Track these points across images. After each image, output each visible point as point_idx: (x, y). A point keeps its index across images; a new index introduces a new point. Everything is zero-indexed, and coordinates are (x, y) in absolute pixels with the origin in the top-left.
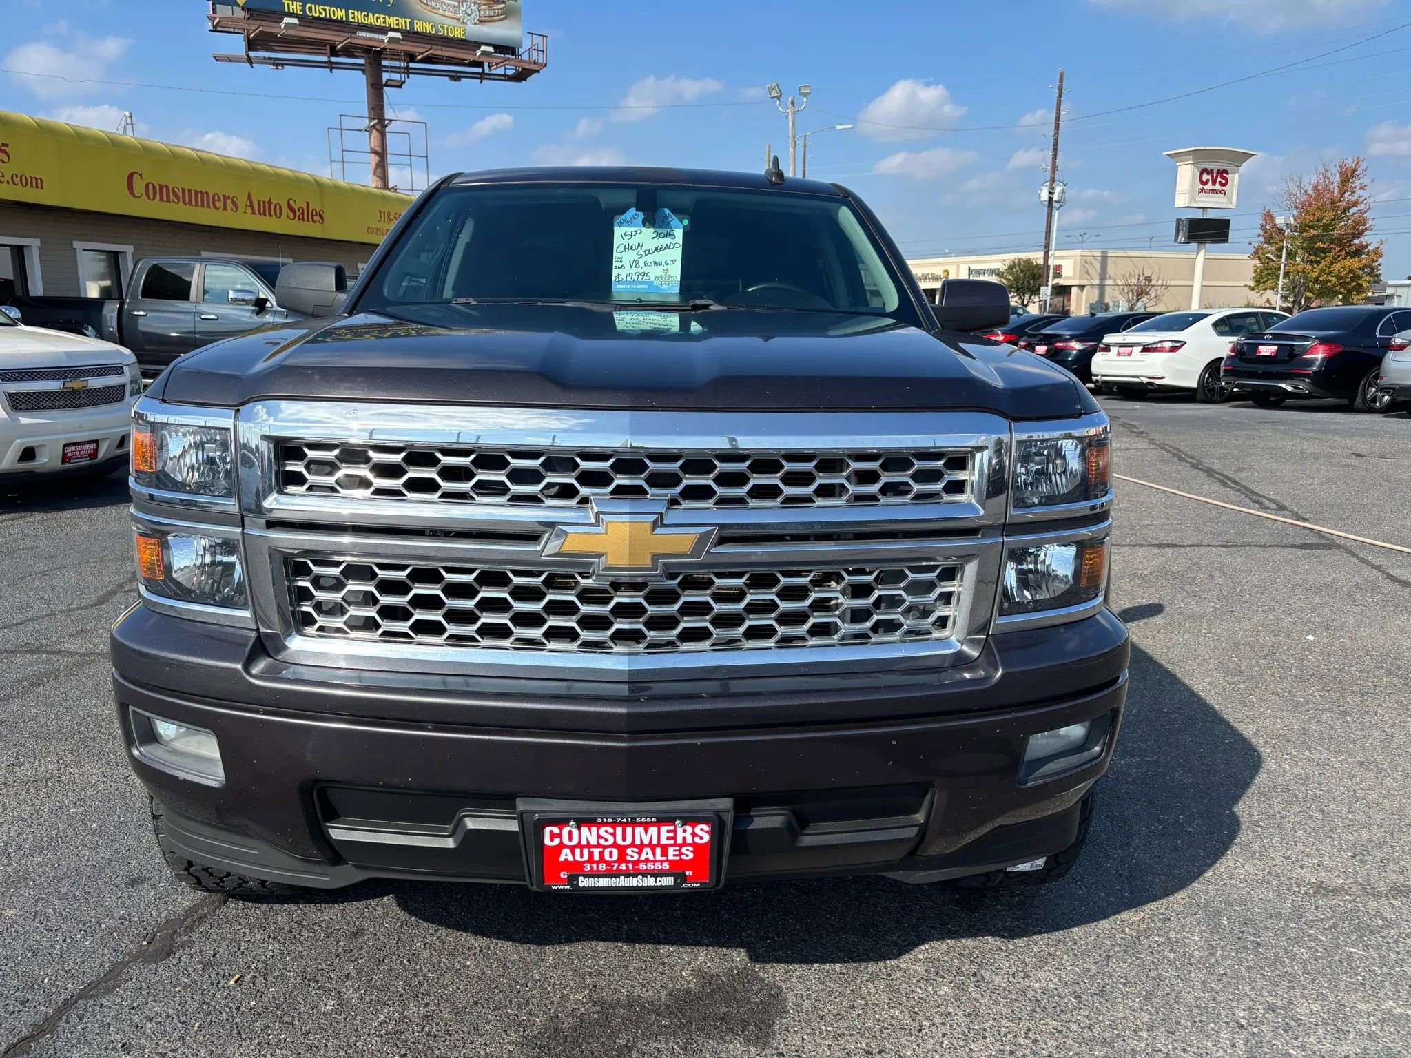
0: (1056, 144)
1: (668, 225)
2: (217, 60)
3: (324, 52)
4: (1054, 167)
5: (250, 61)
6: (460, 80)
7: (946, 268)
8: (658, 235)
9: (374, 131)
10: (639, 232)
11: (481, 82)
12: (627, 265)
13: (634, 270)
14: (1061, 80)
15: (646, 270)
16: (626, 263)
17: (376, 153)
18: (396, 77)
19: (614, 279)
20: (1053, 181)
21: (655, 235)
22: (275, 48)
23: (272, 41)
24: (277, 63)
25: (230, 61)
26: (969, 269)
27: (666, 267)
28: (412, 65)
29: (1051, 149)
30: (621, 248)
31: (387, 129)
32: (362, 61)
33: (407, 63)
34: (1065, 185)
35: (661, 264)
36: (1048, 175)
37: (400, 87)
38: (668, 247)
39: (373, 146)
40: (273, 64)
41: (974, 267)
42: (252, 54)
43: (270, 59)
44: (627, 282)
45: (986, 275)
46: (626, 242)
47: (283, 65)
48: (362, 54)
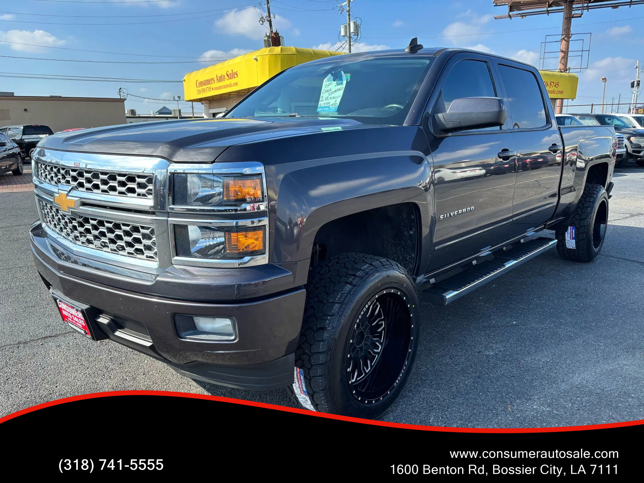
1: (342, 79)
2: (496, 19)
3: (545, 6)
5: (510, 17)
6: (618, 8)
9: (564, 41)
10: (331, 83)
11: (630, 7)
13: (326, 102)
15: (330, 101)
16: (324, 99)
17: (562, 51)
18: (580, 12)
19: (319, 105)
21: (336, 84)
22: (522, 8)
23: (521, 6)
24: (523, 15)
25: (502, 18)
27: (336, 99)
28: (590, 5)
30: (324, 92)
31: (571, 39)
32: (563, 7)
33: (588, 4)
37: (580, 17)
38: (340, 90)
39: (561, 49)
40: (521, 16)
42: (511, 13)
43: (519, 14)
44: (322, 107)
46: (326, 89)
47: (525, 16)
48: (563, 4)
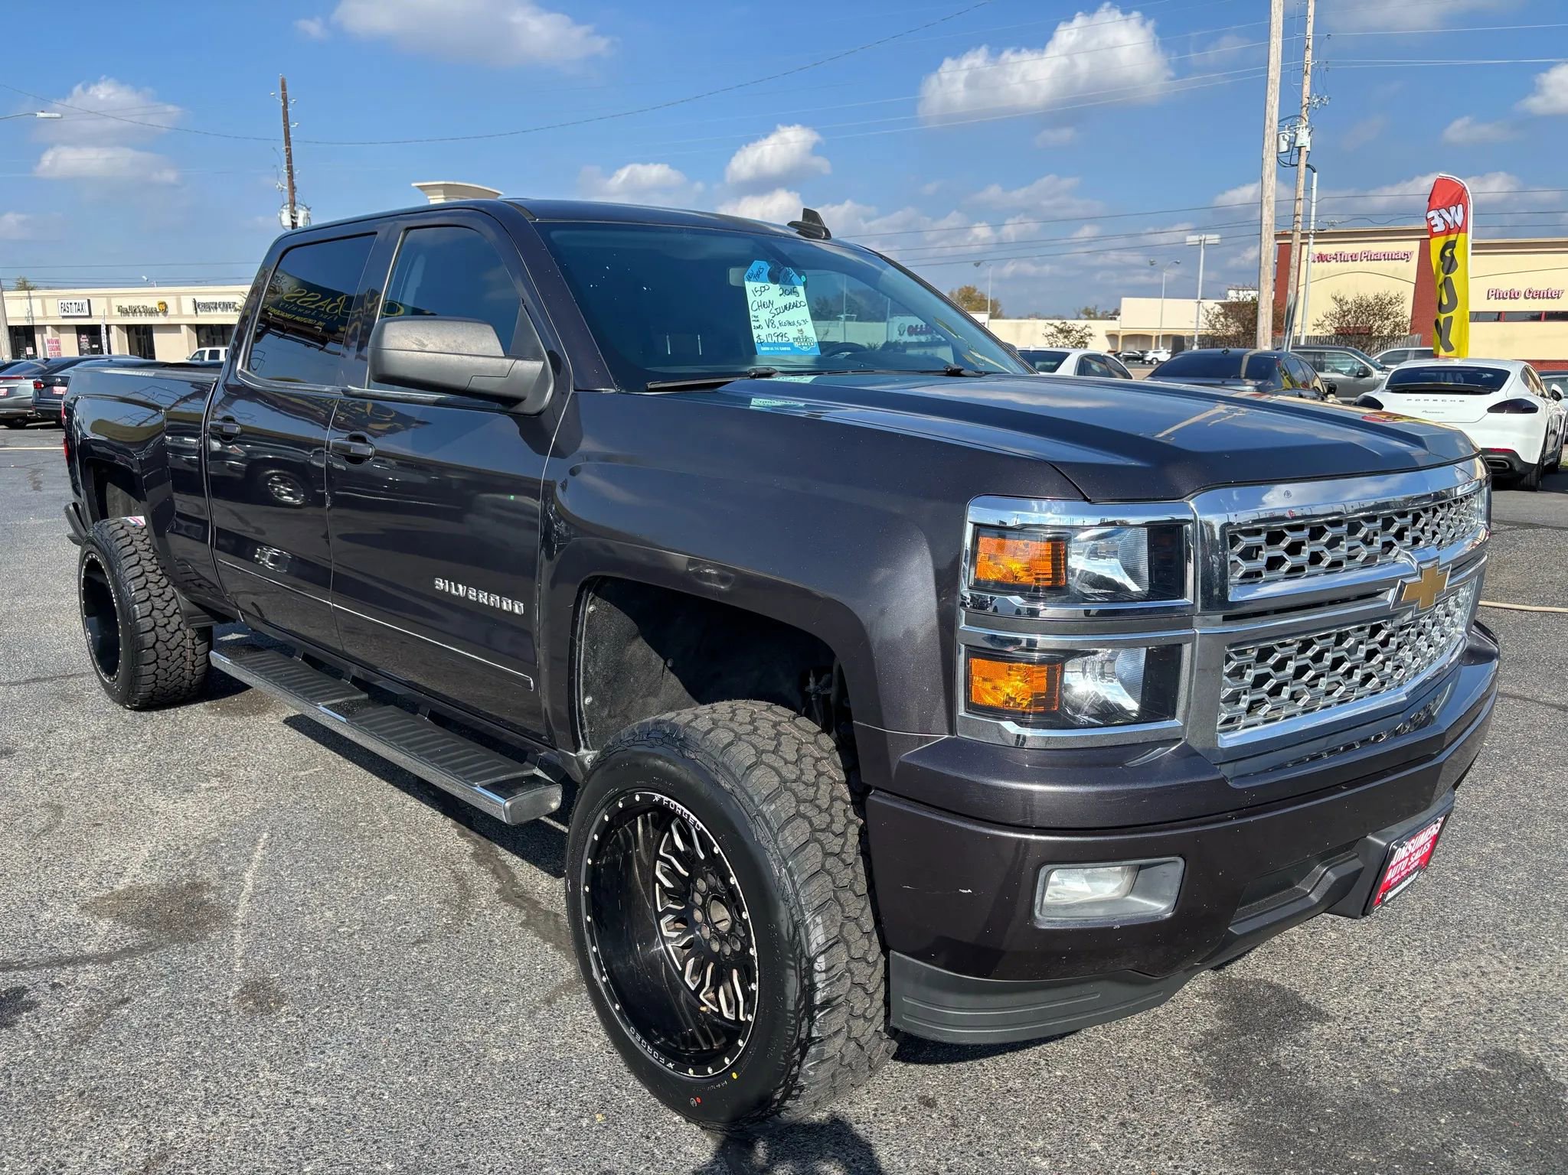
0: (289, 160)
1: (790, 283)
4: (293, 188)
7: (162, 299)
8: (784, 292)
10: (767, 288)
12: (764, 326)
13: (771, 331)
14: (284, 88)
15: (783, 330)
16: (762, 323)
19: (756, 340)
20: (293, 203)
21: (781, 292)
26: (195, 302)
27: (800, 328)
29: (285, 166)
30: (755, 306)
34: (309, 209)
35: (794, 324)
36: (287, 197)
38: (795, 306)
41: (200, 299)
44: (768, 345)
45: (219, 309)
46: (758, 299)
